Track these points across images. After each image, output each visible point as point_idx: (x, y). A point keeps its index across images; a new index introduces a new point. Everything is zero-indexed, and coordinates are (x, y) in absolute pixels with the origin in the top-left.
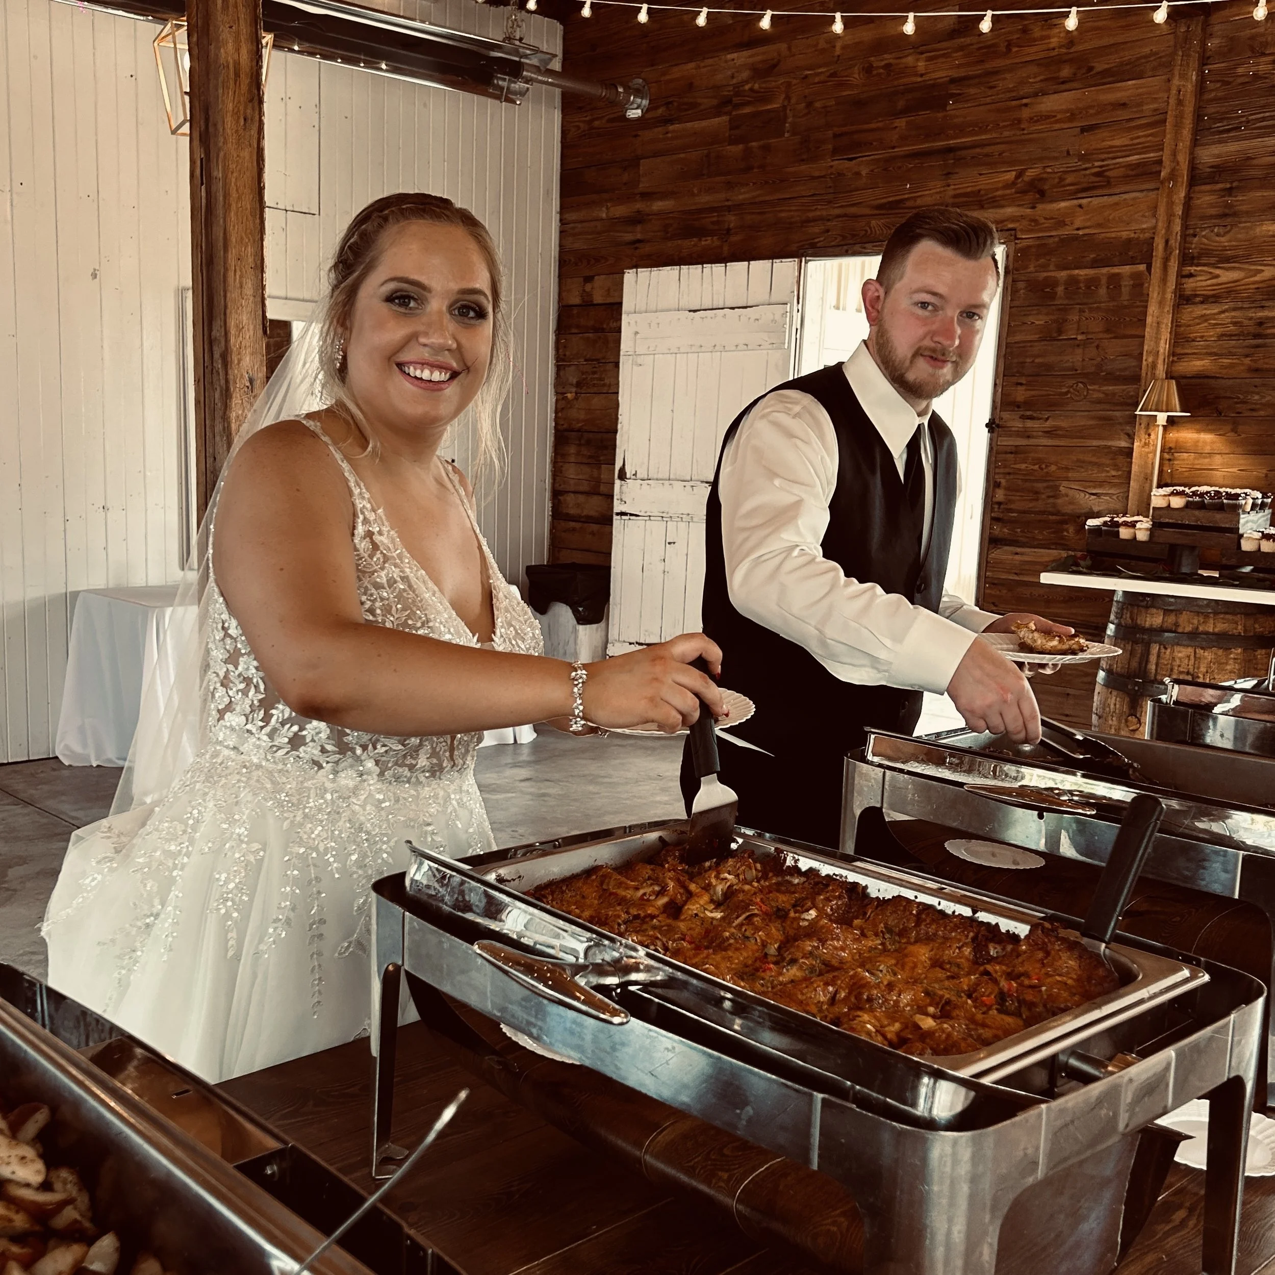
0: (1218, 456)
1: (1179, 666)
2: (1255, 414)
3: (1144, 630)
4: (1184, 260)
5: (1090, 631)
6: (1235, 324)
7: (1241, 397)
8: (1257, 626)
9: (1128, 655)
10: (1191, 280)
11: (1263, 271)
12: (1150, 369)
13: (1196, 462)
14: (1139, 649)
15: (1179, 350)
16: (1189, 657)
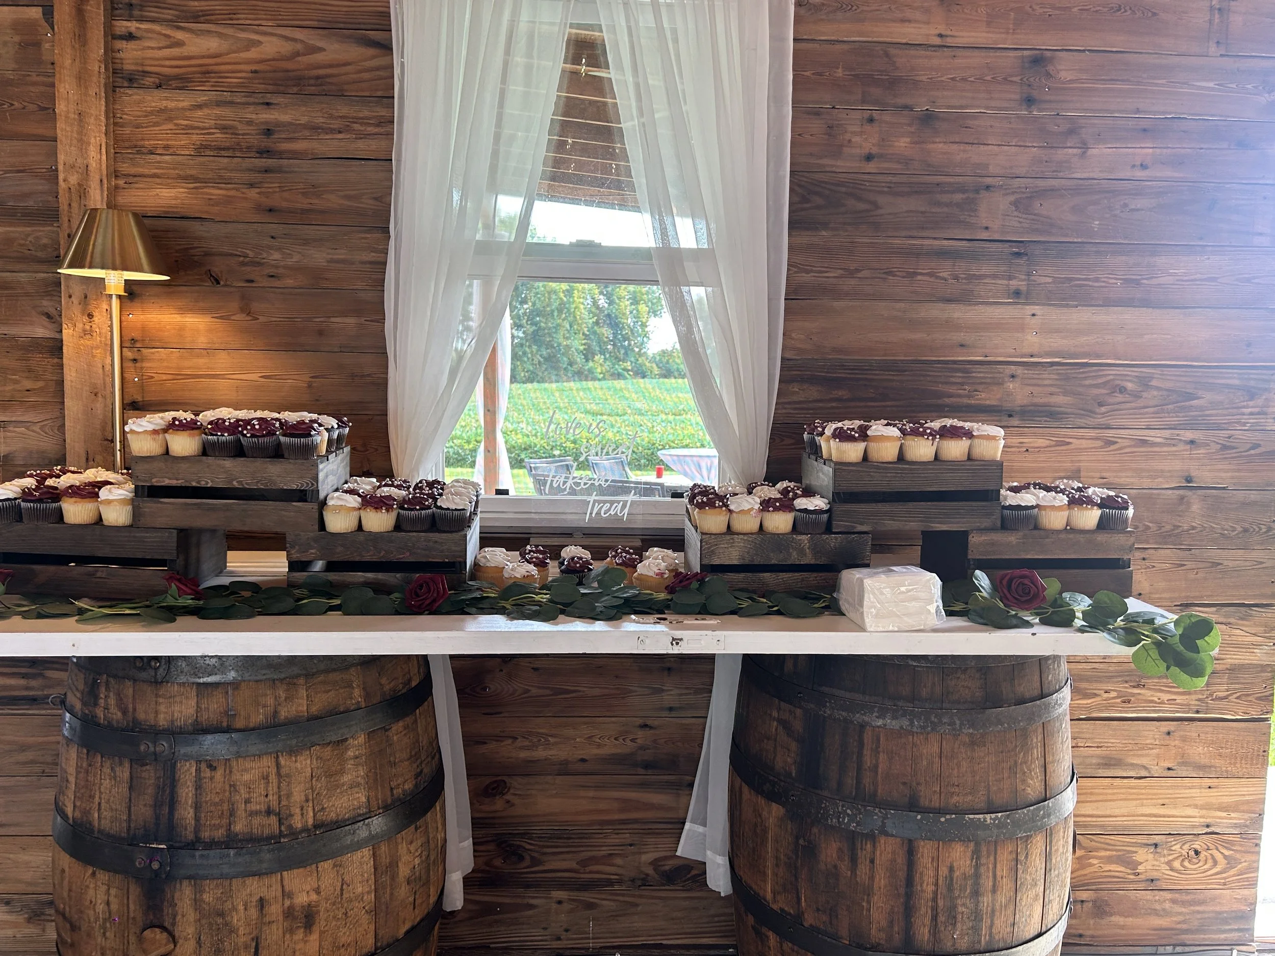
0: (223, 354)
1: (248, 801)
2: (277, 283)
3: (156, 733)
4: (113, 8)
5: (23, 670)
6: (224, 129)
7: (251, 254)
8: (384, 681)
9: (124, 789)
10: (132, 45)
11: (260, 43)
12: (75, 197)
13: (187, 363)
14: (150, 775)
15: (125, 168)
16: (266, 778)
